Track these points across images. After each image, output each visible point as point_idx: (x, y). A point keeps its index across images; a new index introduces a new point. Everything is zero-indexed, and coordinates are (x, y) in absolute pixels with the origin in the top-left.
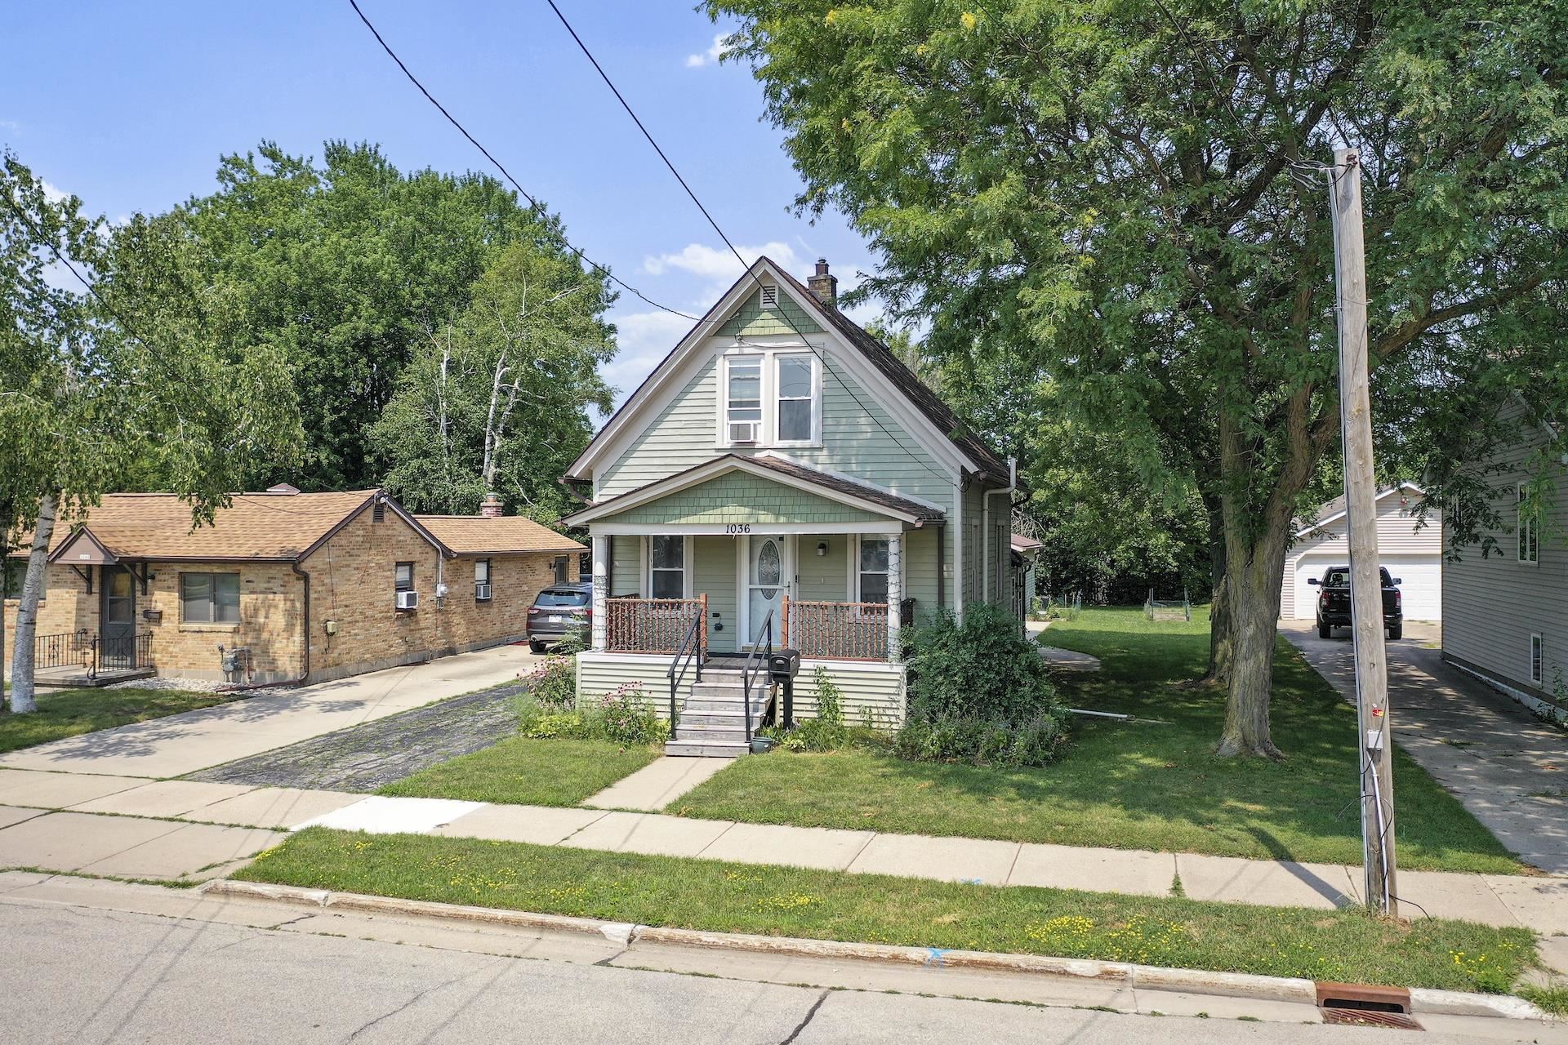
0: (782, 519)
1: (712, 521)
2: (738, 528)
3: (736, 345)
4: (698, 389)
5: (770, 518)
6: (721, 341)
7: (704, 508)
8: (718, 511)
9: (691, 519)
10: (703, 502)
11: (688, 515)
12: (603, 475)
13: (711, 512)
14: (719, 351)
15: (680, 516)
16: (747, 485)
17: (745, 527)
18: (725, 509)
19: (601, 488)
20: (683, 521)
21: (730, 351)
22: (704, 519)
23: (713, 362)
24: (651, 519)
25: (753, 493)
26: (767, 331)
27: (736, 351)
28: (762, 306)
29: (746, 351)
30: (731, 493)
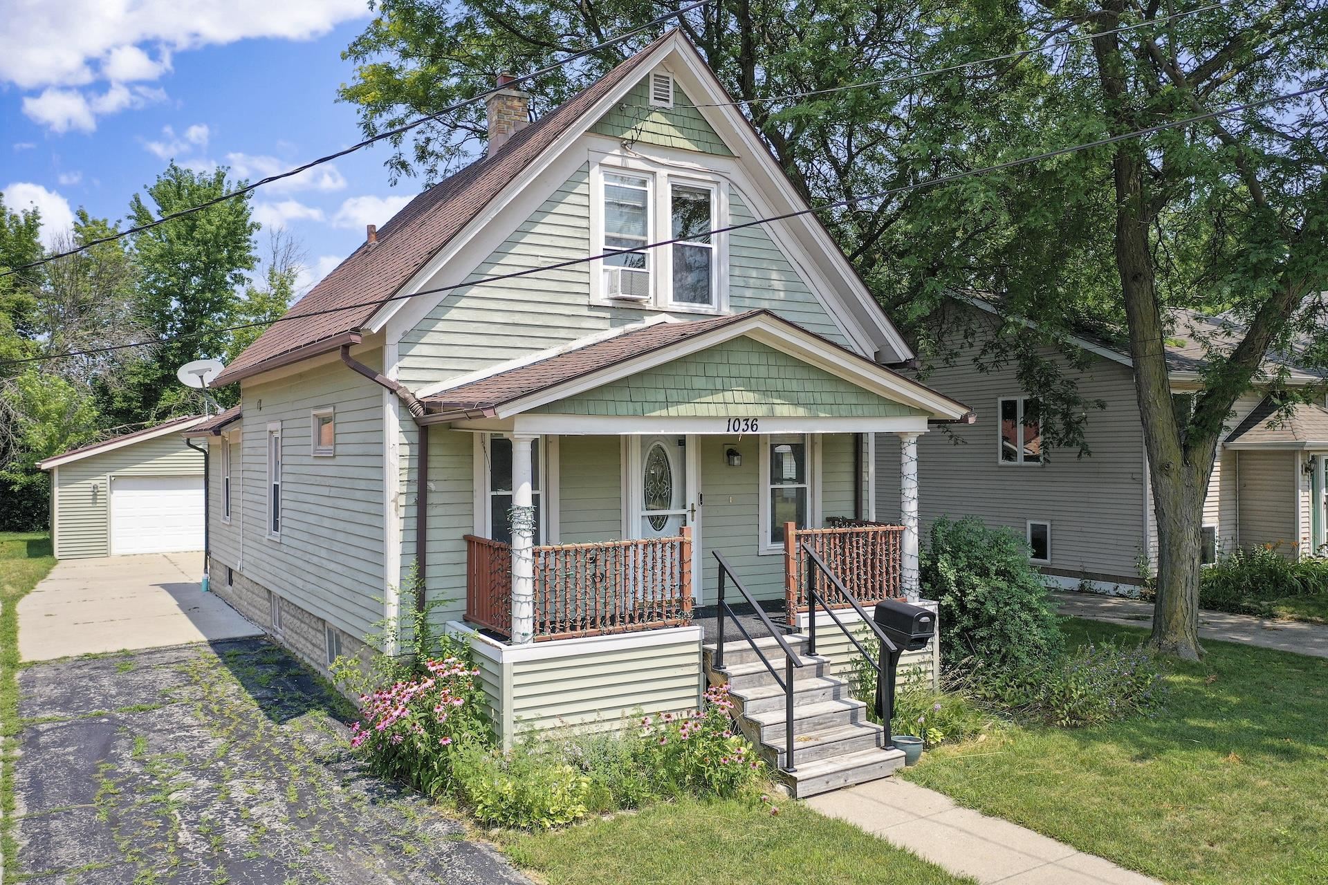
0: (801, 411)
1: (713, 414)
2: (743, 426)
3: (617, 152)
4: (560, 209)
5: (783, 410)
6: (598, 142)
7: (701, 392)
8: (719, 397)
9: (684, 410)
10: (699, 383)
11: (678, 403)
12: (405, 334)
13: (709, 399)
14: (593, 157)
15: (667, 403)
16: (754, 359)
17: (752, 422)
18: (728, 396)
19: (402, 356)
20: (673, 411)
21: (608, 160)
22: (702, 410)
23: (585, 170)
24: (623, 408)
25: (763, 371)
26: (661, 140)
27: (617, 161)
28: (652, 102)
29: (632, 164)
30: (735, 372)
